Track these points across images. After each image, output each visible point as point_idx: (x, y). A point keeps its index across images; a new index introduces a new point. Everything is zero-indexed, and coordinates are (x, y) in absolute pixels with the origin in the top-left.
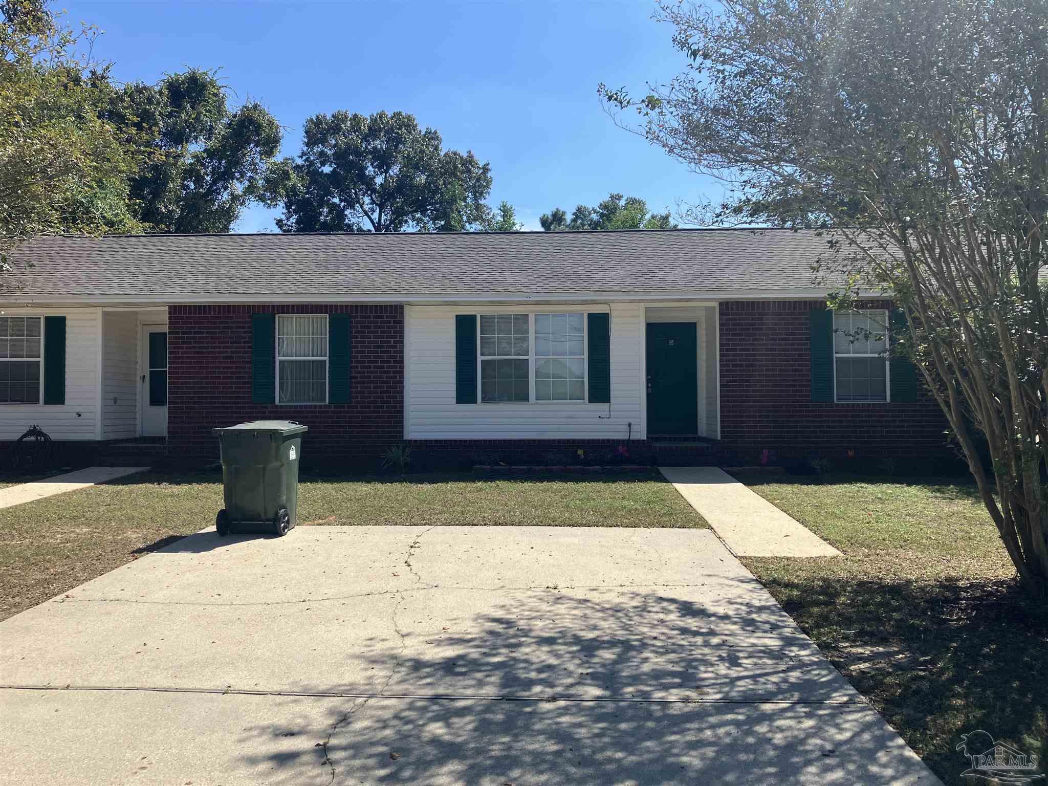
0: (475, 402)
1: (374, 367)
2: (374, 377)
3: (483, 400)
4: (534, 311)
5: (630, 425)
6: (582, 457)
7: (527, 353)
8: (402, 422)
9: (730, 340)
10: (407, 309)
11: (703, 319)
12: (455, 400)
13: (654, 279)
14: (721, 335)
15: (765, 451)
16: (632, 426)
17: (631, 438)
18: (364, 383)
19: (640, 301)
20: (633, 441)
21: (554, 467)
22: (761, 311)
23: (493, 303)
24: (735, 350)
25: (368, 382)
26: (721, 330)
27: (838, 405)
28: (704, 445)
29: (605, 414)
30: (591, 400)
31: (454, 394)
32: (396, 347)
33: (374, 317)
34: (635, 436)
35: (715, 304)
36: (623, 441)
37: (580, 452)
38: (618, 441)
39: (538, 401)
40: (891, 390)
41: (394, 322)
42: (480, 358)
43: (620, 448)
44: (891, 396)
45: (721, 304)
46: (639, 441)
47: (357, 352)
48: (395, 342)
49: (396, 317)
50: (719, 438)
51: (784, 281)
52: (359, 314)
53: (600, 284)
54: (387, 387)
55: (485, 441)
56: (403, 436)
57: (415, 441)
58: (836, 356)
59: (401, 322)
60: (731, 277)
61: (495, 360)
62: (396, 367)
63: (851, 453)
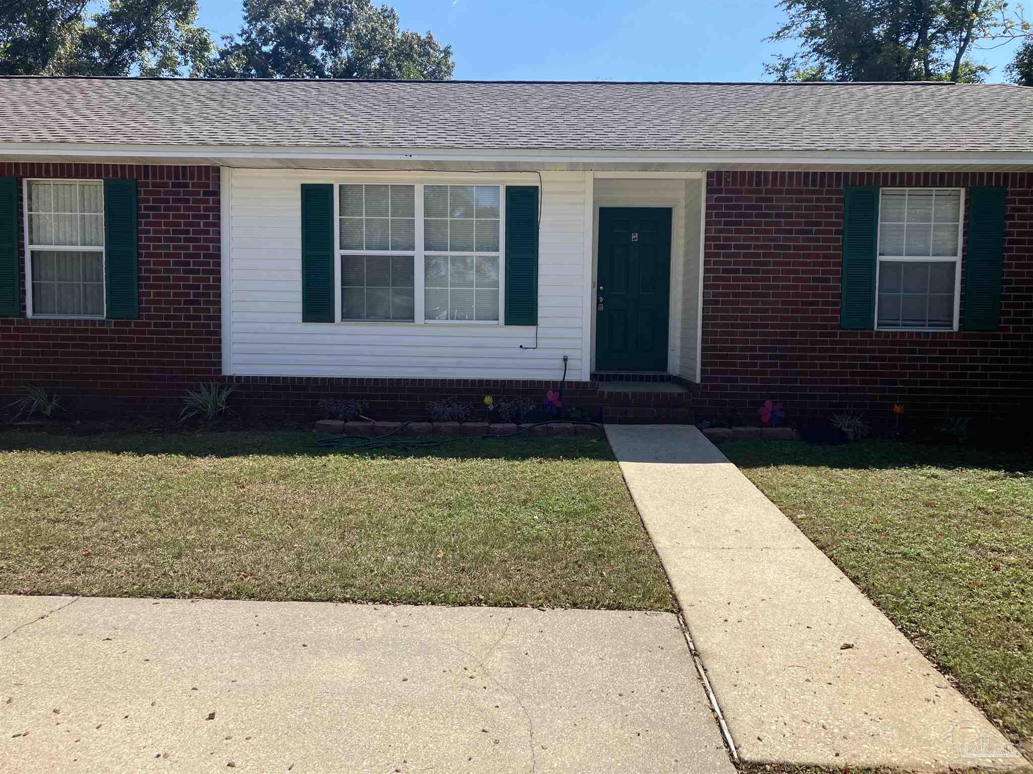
0: (332, 320)
1: (175, 263)
2: (175, 279)
3: (345, 317)
4: (420, 182)
5: (565, 359)
6: (491, 408)
7: (412, 247)
8: (219, 349)
9: (720, 231)
10: (225, 173)
11: (683, 203)
12: (300, 316)
13: (610, 135)
14: (707, 223)
15: (768, 404)
16: (569, 362)
17: (567, 378)
18: (159, 287)
19: (587, 167)
20: (570, 383)
21: (443, 425)
22: (770, 186)
23: (356, 165)
24: (728, 247)
25: (166, 287)
26: (708, 215)
27: (879, 334)
28: (676, 390)
29: (531, 343)
30: (508, 322)
31: (299, 307)
32: (207, 232)
33: (174, 185)
34: (572, 377)
35: (701, 176)
36: (555, 383)
37: (488, 400)
38: (547, 383)
39: (427, 321)
40: (961, 313)
41: (205, 193)
42: (338, 253)
43: (550, 395)
44: (961, 321)
45: (710, 175)
46: (578, 384)
47: (148, 239)
48: (206, 224)
49: (208, 186)
50: (698, 380)
51: (808, 141)
52: (150, 180)
53: (525, 139)
54: (195, 295)
55: (346, 380)
56: (220, 371)
57: (239, 378)
58: (880, 258)
59: (217, 193)
60: (726, 135)
61: (362, 257)
62: (208, 264)
63: (897, 409)
